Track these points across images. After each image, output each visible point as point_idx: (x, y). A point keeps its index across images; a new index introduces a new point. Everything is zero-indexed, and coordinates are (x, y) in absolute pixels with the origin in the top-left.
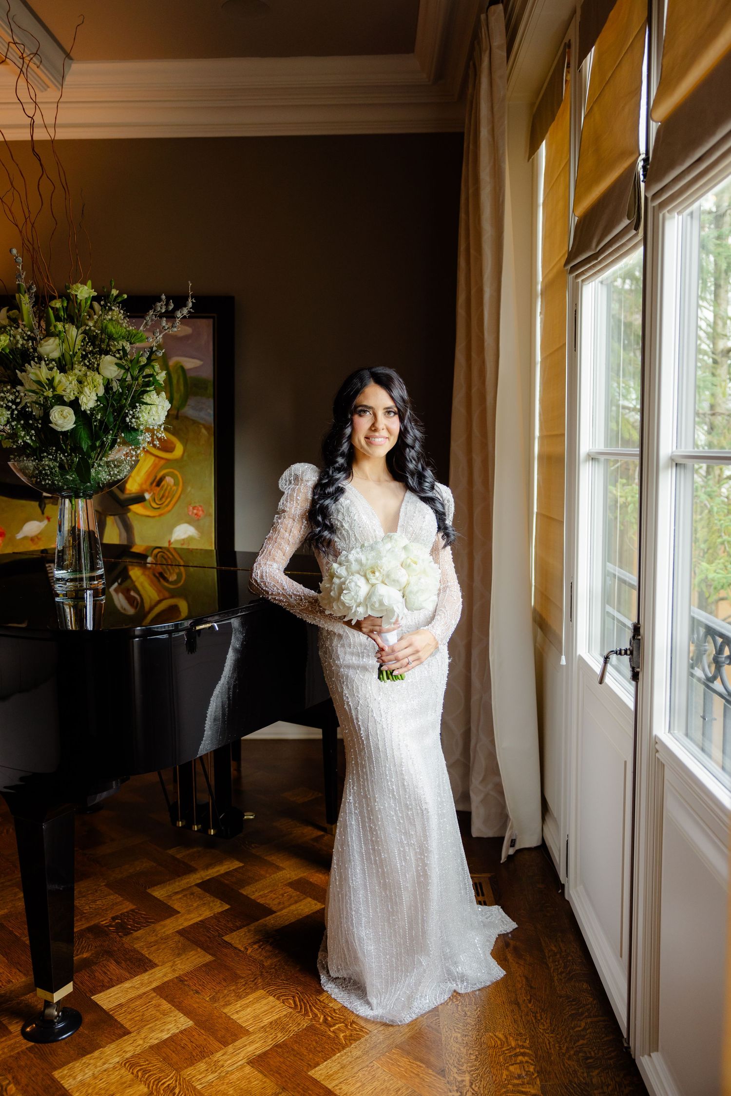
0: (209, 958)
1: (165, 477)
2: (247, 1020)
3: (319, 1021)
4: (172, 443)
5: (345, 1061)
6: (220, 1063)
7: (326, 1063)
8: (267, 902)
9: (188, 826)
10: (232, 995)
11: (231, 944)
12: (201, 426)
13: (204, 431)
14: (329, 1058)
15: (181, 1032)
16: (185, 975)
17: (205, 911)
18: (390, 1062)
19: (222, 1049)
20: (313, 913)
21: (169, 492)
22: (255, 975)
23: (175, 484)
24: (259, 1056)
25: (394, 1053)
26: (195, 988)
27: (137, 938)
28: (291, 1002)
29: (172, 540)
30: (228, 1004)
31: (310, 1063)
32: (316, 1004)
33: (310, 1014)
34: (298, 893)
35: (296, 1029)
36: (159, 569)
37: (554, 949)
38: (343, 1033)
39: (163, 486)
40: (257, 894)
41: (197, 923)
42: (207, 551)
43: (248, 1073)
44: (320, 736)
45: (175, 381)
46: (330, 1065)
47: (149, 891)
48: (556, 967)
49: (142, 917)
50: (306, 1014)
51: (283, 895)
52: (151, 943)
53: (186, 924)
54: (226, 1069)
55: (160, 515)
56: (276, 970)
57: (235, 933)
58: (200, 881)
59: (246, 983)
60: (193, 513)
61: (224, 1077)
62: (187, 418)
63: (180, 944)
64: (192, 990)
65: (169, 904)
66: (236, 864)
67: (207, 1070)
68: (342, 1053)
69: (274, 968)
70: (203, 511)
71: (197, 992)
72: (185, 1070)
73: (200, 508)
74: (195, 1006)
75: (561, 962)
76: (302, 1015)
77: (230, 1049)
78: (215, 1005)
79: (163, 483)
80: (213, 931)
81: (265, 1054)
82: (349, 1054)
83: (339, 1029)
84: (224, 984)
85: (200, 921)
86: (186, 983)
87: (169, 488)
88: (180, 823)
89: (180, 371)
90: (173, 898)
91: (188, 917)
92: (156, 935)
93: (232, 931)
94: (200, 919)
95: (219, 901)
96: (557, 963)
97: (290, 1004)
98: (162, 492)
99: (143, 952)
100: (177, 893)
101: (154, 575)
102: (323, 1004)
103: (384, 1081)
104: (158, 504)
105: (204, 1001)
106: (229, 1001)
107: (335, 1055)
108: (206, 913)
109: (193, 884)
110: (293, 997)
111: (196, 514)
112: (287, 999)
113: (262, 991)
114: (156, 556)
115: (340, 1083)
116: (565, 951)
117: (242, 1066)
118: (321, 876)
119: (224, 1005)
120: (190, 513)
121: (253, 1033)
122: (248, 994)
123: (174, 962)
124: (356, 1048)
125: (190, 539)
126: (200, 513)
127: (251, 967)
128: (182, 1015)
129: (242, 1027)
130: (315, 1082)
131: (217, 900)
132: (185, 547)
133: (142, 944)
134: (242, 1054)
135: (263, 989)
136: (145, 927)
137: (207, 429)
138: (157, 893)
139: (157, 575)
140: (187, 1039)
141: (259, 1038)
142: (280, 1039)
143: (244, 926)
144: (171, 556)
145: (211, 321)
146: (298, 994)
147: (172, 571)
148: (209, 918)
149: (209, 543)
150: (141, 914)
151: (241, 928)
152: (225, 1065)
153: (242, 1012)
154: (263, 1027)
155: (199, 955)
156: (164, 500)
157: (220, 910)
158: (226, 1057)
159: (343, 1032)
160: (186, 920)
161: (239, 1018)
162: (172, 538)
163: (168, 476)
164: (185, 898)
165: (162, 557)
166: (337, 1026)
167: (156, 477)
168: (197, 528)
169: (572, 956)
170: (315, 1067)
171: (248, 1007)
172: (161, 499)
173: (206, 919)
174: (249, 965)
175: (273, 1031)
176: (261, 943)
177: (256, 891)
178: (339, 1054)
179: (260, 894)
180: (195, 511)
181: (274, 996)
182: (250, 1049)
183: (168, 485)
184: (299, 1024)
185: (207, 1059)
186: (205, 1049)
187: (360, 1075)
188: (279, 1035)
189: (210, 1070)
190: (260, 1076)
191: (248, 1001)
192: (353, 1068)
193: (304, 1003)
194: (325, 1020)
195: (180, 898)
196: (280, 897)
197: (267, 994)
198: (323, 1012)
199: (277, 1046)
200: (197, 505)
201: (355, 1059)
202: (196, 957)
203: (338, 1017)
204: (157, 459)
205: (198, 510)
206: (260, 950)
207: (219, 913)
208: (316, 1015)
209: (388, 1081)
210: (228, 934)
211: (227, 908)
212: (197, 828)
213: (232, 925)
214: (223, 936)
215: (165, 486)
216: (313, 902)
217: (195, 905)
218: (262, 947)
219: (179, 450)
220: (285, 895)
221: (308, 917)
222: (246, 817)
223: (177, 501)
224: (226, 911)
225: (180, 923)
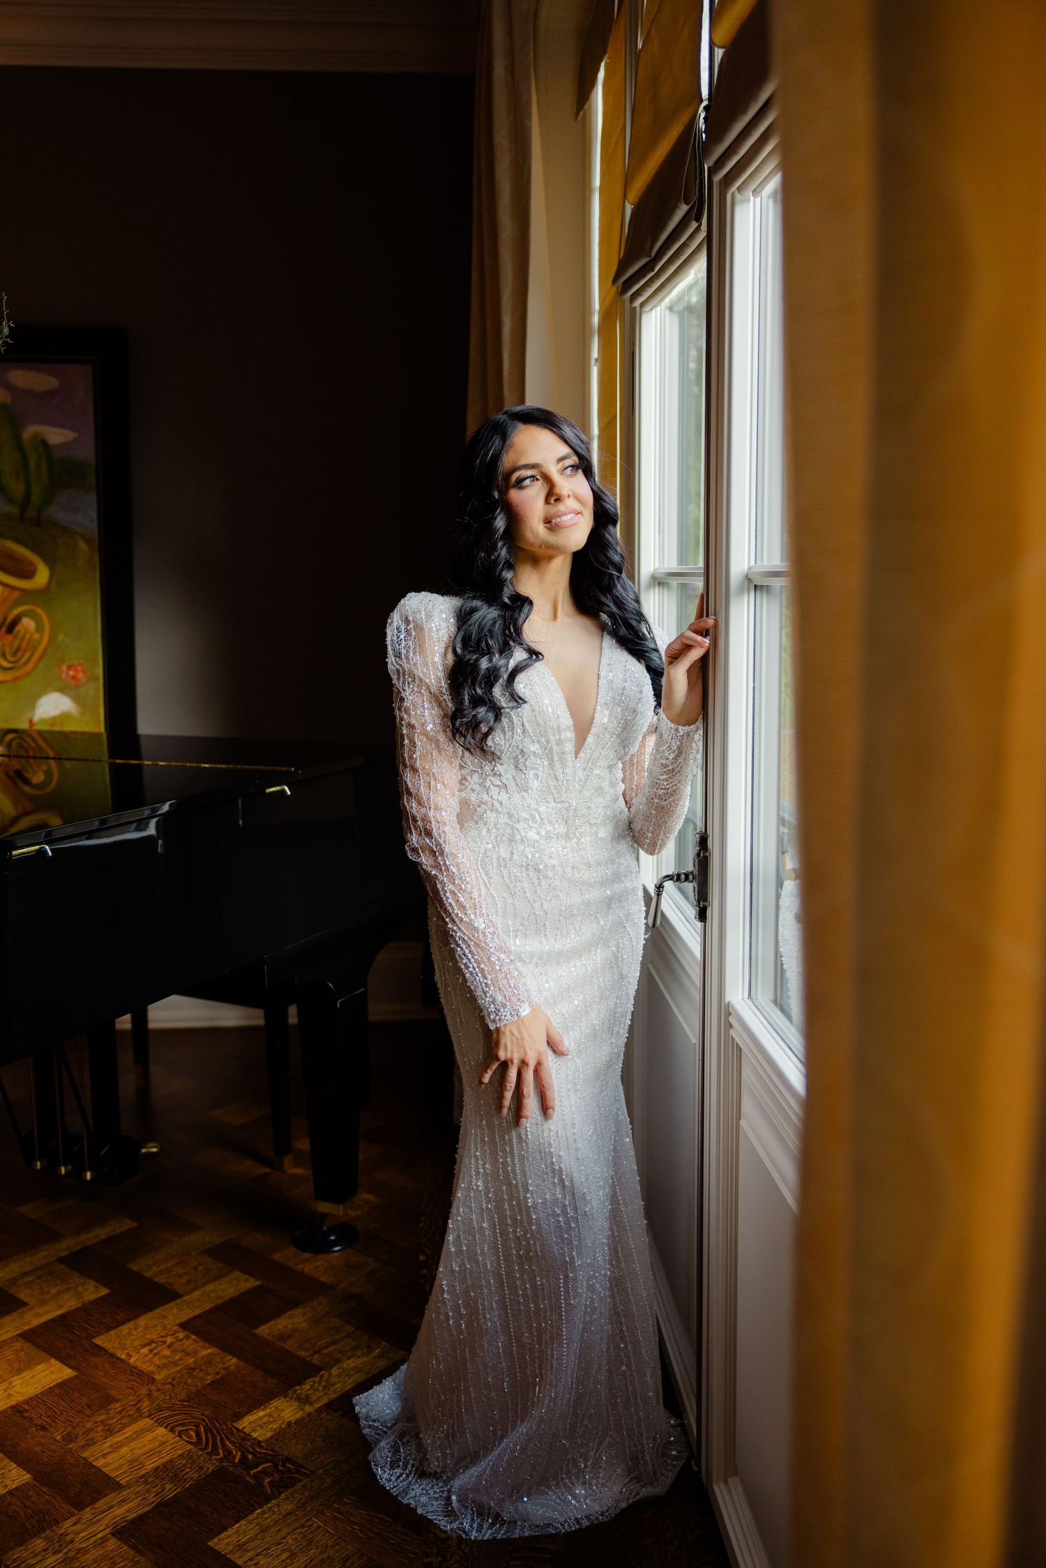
0: (68, 1373)
1: (20, 619)
2: (120, 1466)
3: (233, 1462)
4: (31, 563)
5: (268, 1521)
6: (68, 1538)
7: (237, 1525)
8: (170, 1280)
9: (51, 1169)
10: (99, 1429)
11: (105, 1350)
12: (79, 537)
13: (82, 545)
14: (243, 1518)
15: (10, 1493)
16: (27, 1402)
17: (69, 1299)
18: (338, 1518)
19: (72, 1514)
20: (242, 1294)
21: (28, 643)
22: (139, 1396)
23: (37, 630)
24: (133, 1522)
25: (346, 1504)
26: (40, 1422)
28: (193, 1434)
29: (36, 718)
30: (90, 1443)
31: (212, 1527)
32: (232, 1434)
33: (220, 1451)
34: (221, 1264)
35: (196, 1476)
36: (16, 764)
38: (269, 1477)
39: (19, 632)
40: (155, 1270)
41: (53, 1317)
42: (93, 737)
43: (112, 1551)
44: (261, 1022)
45: (32, 464)
46: (243, 1527)
50: (215, 1451)
51: (195, 1269)
53: (36, 1322)
54: (77, 1545)
55: (14, 680)
56: (173, 1385)
57: (113, 1332)
58: (66, 1253)
59: (123, 1410)
60: (67, 676)
61: (73, 1558)
62: (55, 523)
63: (22, 1354)
64: (36, 1425)
65: (11, 1292)
66: (127, 1224)
67: (47, 1549)
68: (265, 1508)
69: (170, 1383)
70: (84, 672)
71: (43, 1428)
72: (11, 1553)
73: (79, 668)
74: (38, 1449)
76: (207, 1453)
77: (87, 1513)
78: (70, 1446)
79: (17, 628)
80: (76, 1330)
81: (141, 1518)
82: (276, 1509)
83: (264, 1472)
84: (88, 1412)
85: (59, 1316)
86: (25, 1414)
87: (28, 636)
88: (39, 1164)
89: (41, 448)
90: (19, 1283)
91: (40, 1310)
93: (109, 1328)
94: (59, 1313)
95: (93, 1283)
97: (190, 1437)
98: (16, 643)
100: (25, 1274)
101: (7, 774)
102: (242, 1435)
103: (327, 1547)
104: (10, 662)
105: (52, 1441)
106: (92, 1439)
107: (252, 1512)
108: (70, 1303)
109: (53, 1259)
110: (197, 1426)
111: (74, 677)
112: (187, 1430)
113: (148, 1420)
114: (9, 744)
115: (257, 1555)
117: (104, 1540)
119: (84, 1446)
120: (64, 676)
121: (128, 1486)
122: (124, 1426)
123: (11, 1383)
124: (287, 1499)
125: (64, 717)
126: (80, 675)
127: (135, 1383)
128: (15, 1465)
129: (109, 1478)
130: (217, 1555)
131: (90, 1281)
132: (57, 728)
134: (106, 1521)
135: (149, 1417)
137: (88, 541)
139: (12, 774)
140: (18, 1503)
141: (136, 1494)
142: (168, 1493)
143: (129, 1320)
144: (33, 745)
145: (90, 367)
146: (204, 1421)
147: (36, 768)
148: (74, 1310)
149: (95, 723)
151: (123, 1324)
152: (77, 1540)
153: (114, 1455)
154: (143, 1476)
155: (53, 1369)
156: (19, 654)
157: (94, 1297)
158: (78, 1527)
159: (269, 1475)
160: (38, 1315)
161: (106, 1465)
162: (33, 715)
163: (26, 616)
164: (38, 1281)
166: (260, 1468)
167: (5, 619)
168: (76, 699)
170: (221, 1533)
171: (122, 1446)
172: (15, 654)
173: (70, 1312)
174: (132, 1381)
175: (158, 1481)
176: (155, 1344)
177: (154, 1264)
178: (259, 1511)
179: (160, 1268)
180: (71, 673)
181: (166, 1427)
182: (119, 1512)
183: (26, 631)
184: (201, 1468)
185: (48, 1532)
186: (47, 1517)
187: (290, 1541)
188: (168, 1487)
189: (51, 1549)
190: (131, 1552)
191: (124, 1437)
192: (279, 1530)
193: (213, 1435)
194: (244, 1458)
195: (31, 1282)
196: (192, 1271)
197: (156, 1424)
198: (241, 1448)
199: (161, 1504)
200: (75, 662)
201: (285, 1516)
202: (47, 1372)
203: (264, 1453)
204: (7, 591)
205: (76, 670)
206: (152, 1355)
207: (90, 1302)
208: (230, 1452)
209: (333, 1546)
210: (102, 1334)
211: (104, 1293)
212: (65, 1170)
213: (109, 1320)
214: (94, 1337)
215: (22, 633)
216: (242, 1277)
217: (54, 1291)
218: (154, 1352)
219: (42, 576)
220: (200, 1268)
221: (232, 1300)
222: (144, 1151)
223: (41, 658)
224: (103, 1298)
225: (27, 1321)
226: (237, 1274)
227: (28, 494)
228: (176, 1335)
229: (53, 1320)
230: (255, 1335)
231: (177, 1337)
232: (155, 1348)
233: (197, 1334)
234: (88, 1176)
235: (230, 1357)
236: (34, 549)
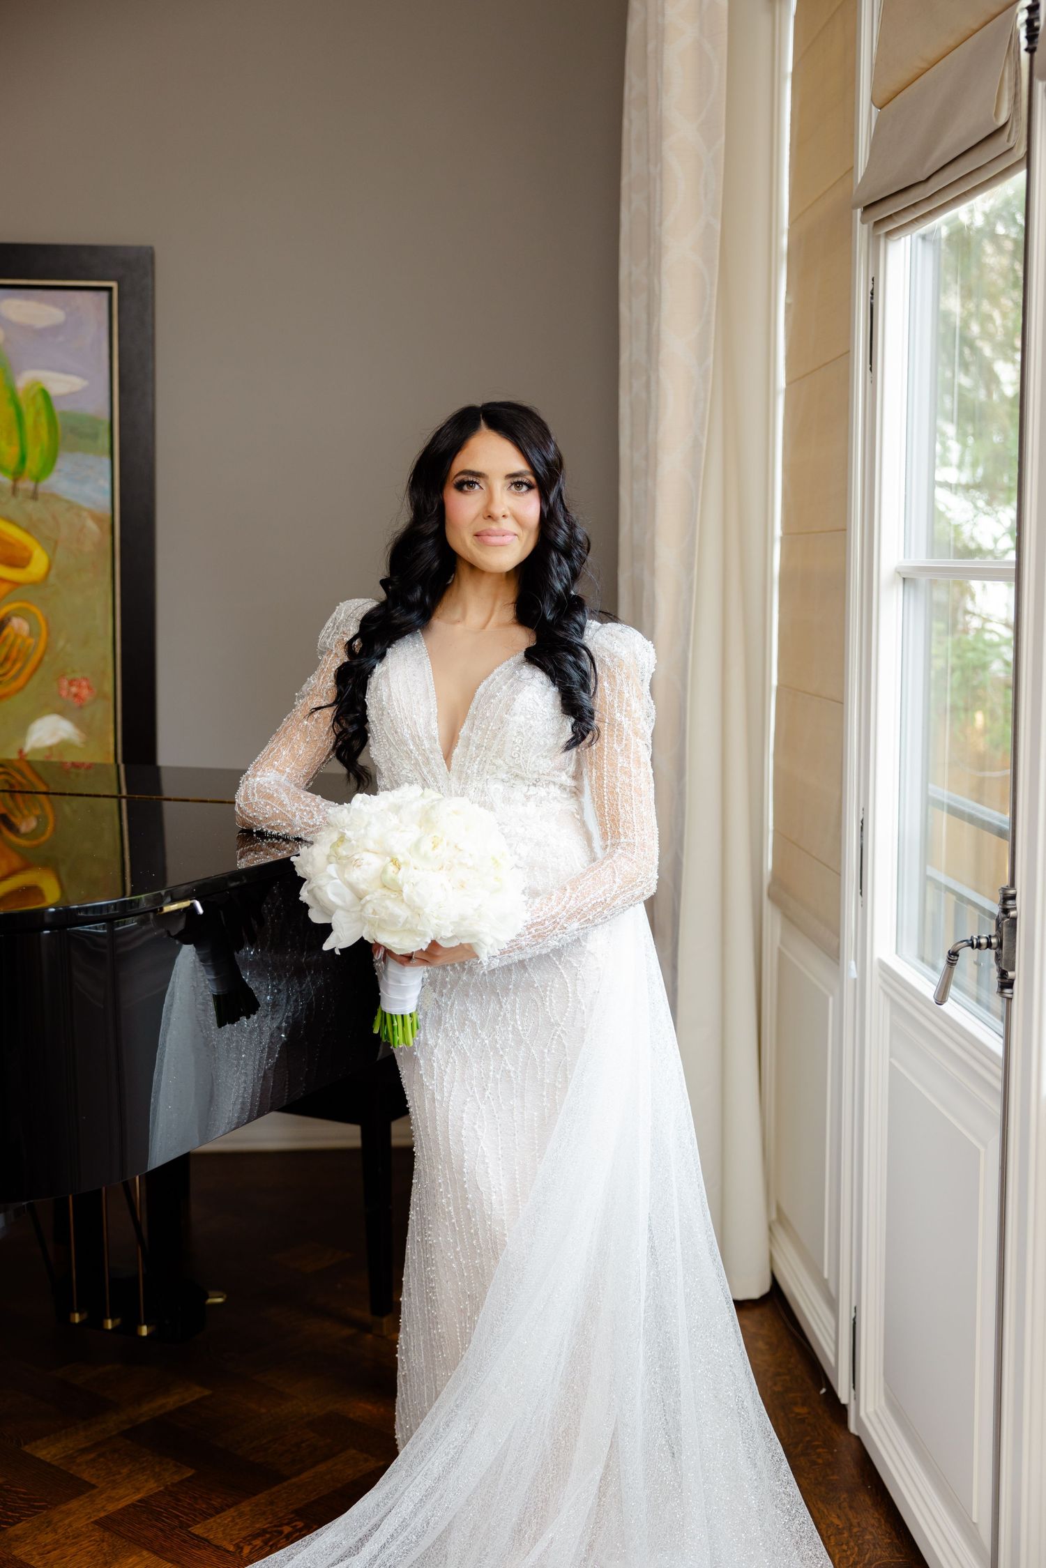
1: (9, 619)
4: (25, 548)
8: (269, 1460)
9: (94, 1322)
11: (206, 1540)
12: (85, 514)
13: (91, 525)
17: (146, 1481)
21: (19, 651)
23: (31, 634)
27: (17, 1538)
29: (27, 749)
34: (327, 1441)
37: (836, 1521)
39: (7, 636)
41: (133, 1504)
42: (97, 769)
44: (358, 1142)
45: (29, 420)
47: (27, 1449)
48: (844, 1554)
49: (21, 1499)
51: (298, 1446)
52: (46, 1545)
53: (112, 1508)
55: (2, 697)
57: (212, 1520)
58: (128, 1426)
60: (69, 692)
62: (55, 497)
63: (105, 1545)
65: (71, 1472)
66: (197, 1392)
70: (89, 688)
73: (84, 683)
75: (852, 1544)
79: (6, 632)
80: (165, 1517)
85: (139, 1501)
87: (19, 641)
88: (77, 1316)
89: (40, 401)
90: (77, 1461)
91: (113, 1494)
92: (55, 1531)
93: (206, 1516)
94: (138, 1497)
95: (172, 1463)
96: (845, 1547)
98: (4, 650)
99: (32, 1563)
100: (83, 1451)
108: (149, 1486)
109: (114, 1433)
111: (76, 695)
116: (859, 1524)
118: (369, 1407)
120: (64, 693)
125: (64, 745)
126: (85, 692)
131: (168, 1460)
132: (54, 759)
133: (28, 1548)
136: (29, 1516)
137: (98, 520)
138: (44, 1452)
143: (229, 1507)
144: (24, 781)
145: (105, 295)
147: (26, 812)
148: (156, 1494)
149: (102, 754)
150: (16, 1492)
151: (223, 1510)
156: (8, 665)
157: (177, 1478)
160: (111, 1500)
162: (24, 743)
163: (16, 615)
164: (102, 1460)
165: (7, 781)
168: (79, 724)
169: (871, 1533)
172: (3, 664)
173: (151, 1496)
176: (268, 1536)
177: (244, 1441)
179: (252, 1445)
180: (74, 689)
183: (17, 636)
195: (93, 1461)
196: (295, 1449)
200: (78, 676)
205: (79, 686)
207: (173, 1485)
210: (199, 1522)
211: (189, 1475)
212: (113, 1324)
213: (204, 1506)
214: (190, 1526)
215: (11, 638)
216: (361, 1456)
217: (125, 1471)
218: (271, 1543)
219: (39, 563)
220: (303, 1445)
222: (210, 1301)
223: (35, 670)
224: (188, 1479)
225: (99, 1506)
226: (352, 1452)
227: (23, 459)
228: (294, 1524)
229: (133, 1505)
231: (296, 1526)
232: (270, 1539)
234: (144, 1331)
236: (27, 531)
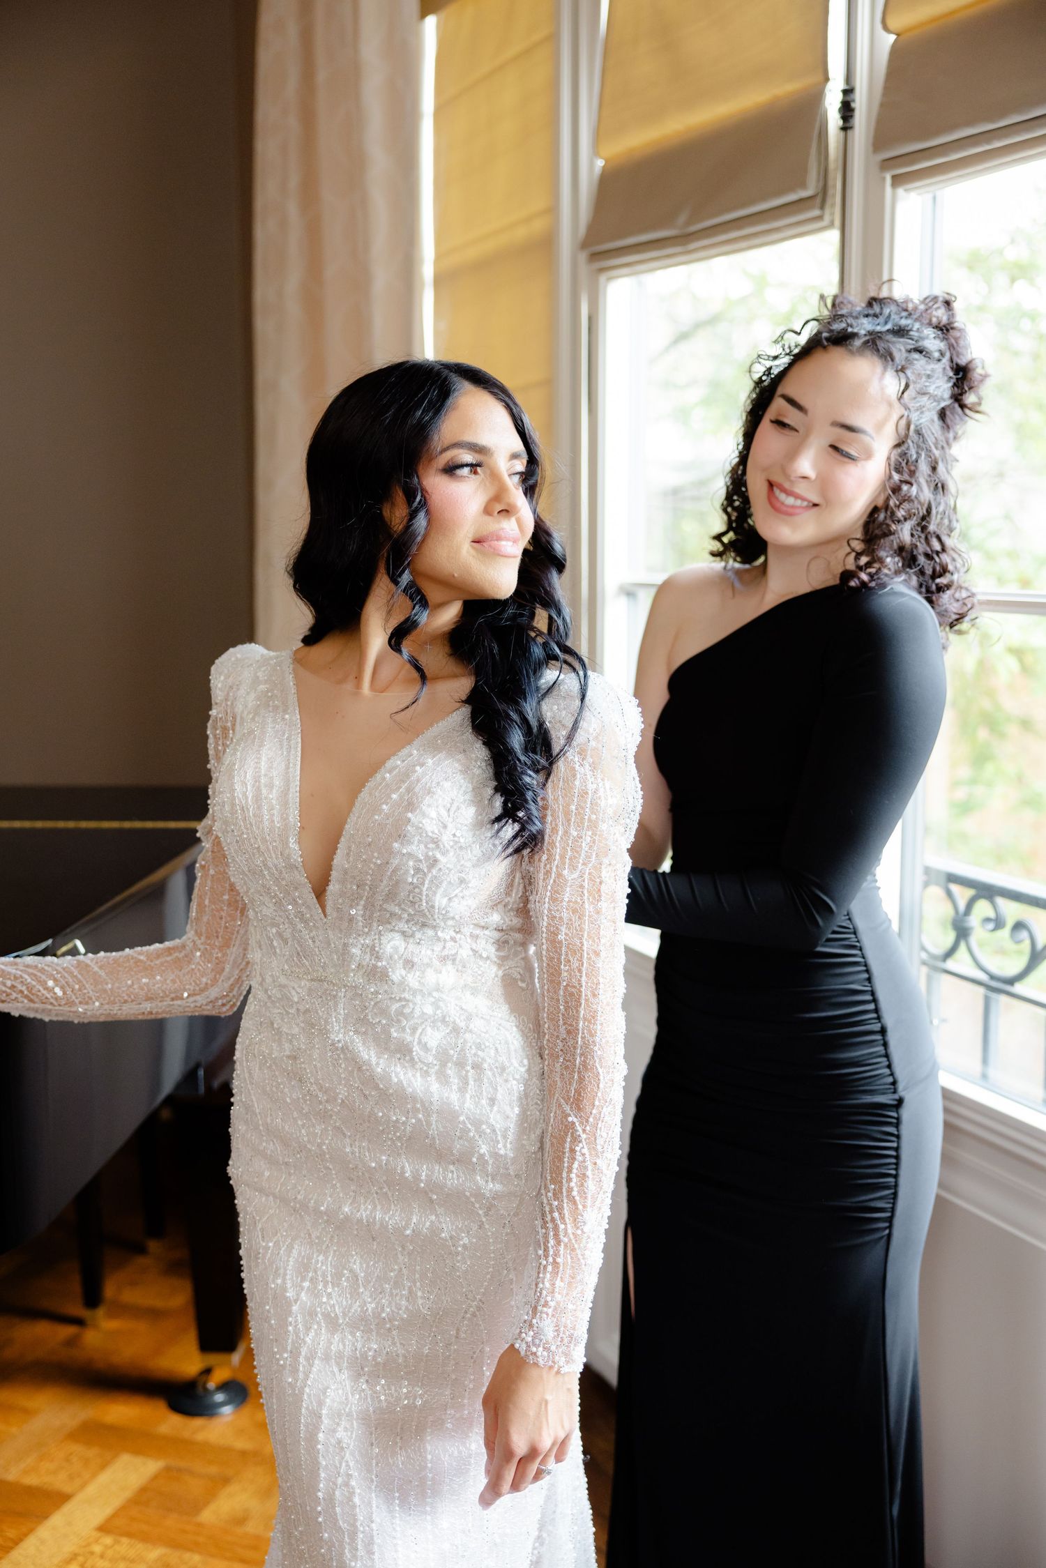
34: (97, 1449)
40: (14, 1470)
51: (68, 1460)
177: (9, 1464)
196: (66, 1464)
216: (138, 1461)
220: (74, 1459)
221: (143, 1490)
226: (125, 1459)
228: (101, 1542)
230: (200, 1525)
233: (129, 1535)
235: (187, 1556)
